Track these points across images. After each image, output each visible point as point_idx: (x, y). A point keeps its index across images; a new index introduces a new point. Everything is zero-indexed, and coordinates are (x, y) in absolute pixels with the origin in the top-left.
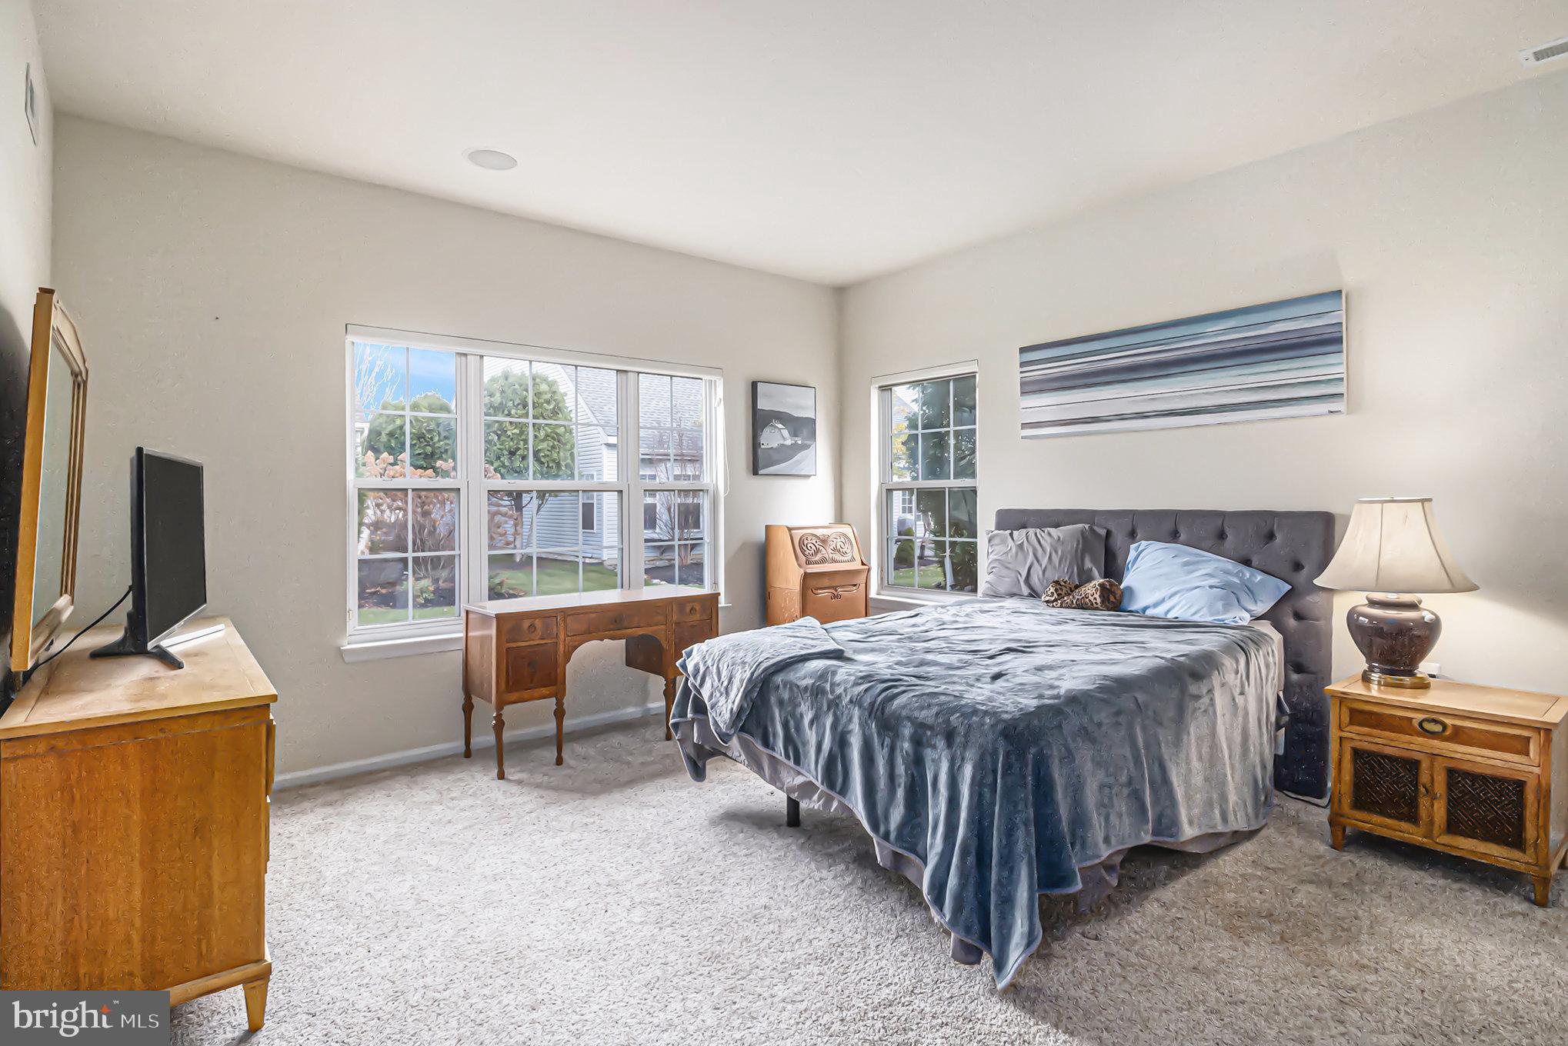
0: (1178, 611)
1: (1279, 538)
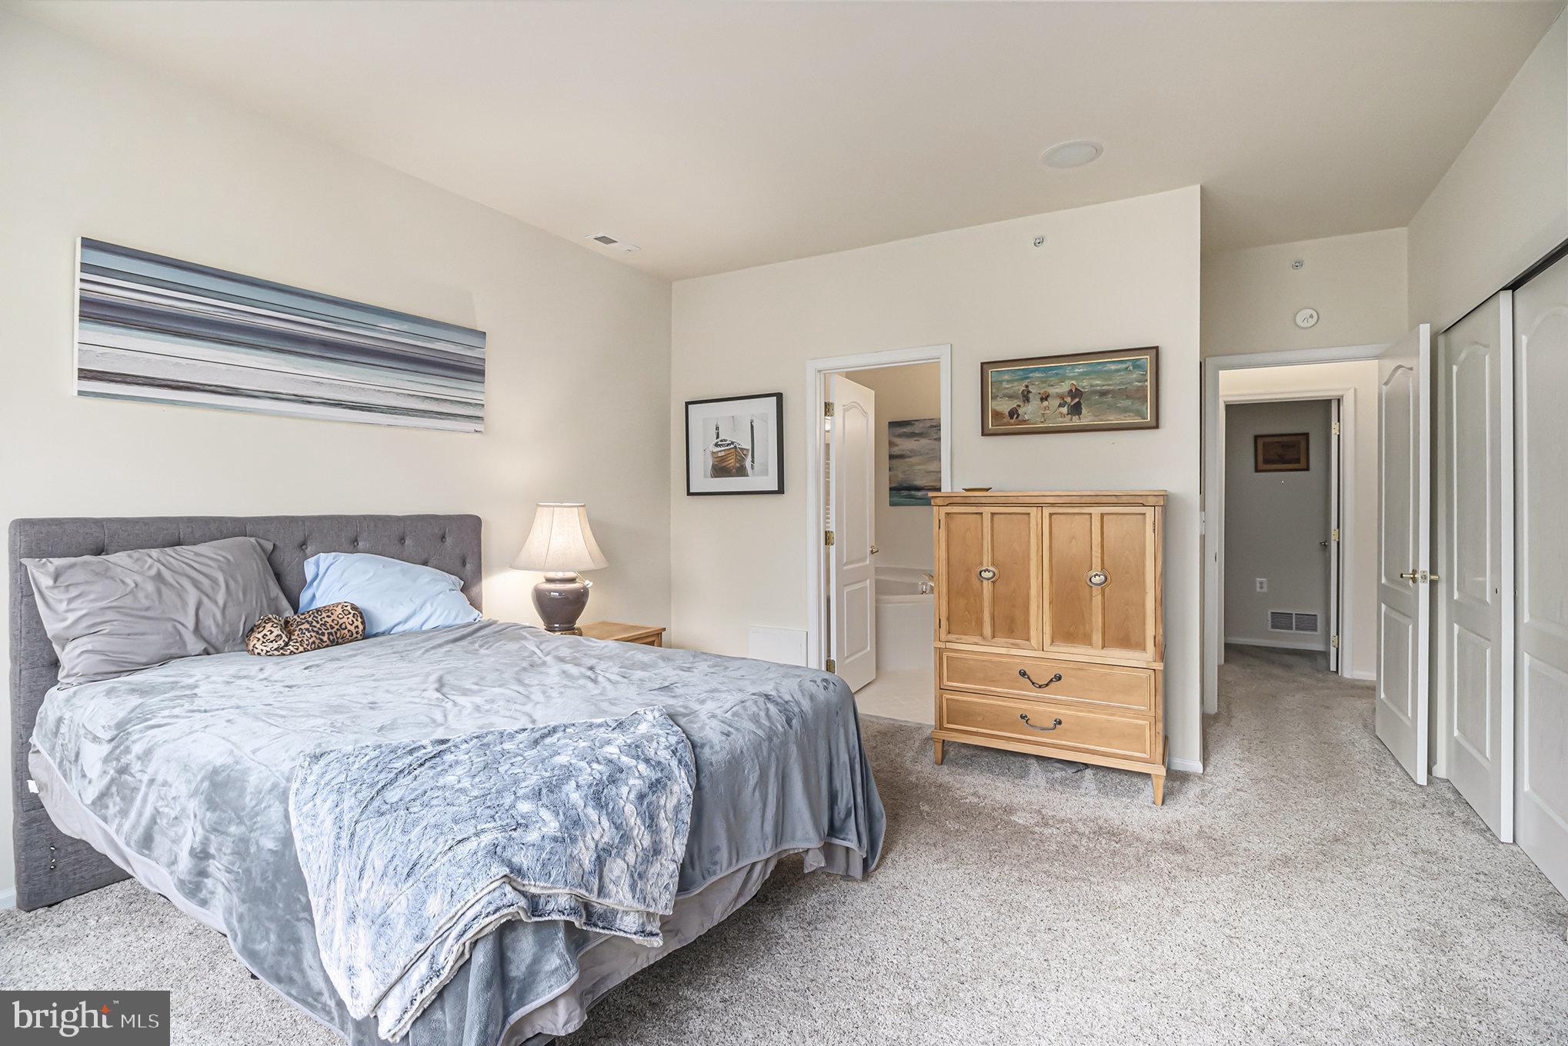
0: (437, 619)
1: (449, 540)
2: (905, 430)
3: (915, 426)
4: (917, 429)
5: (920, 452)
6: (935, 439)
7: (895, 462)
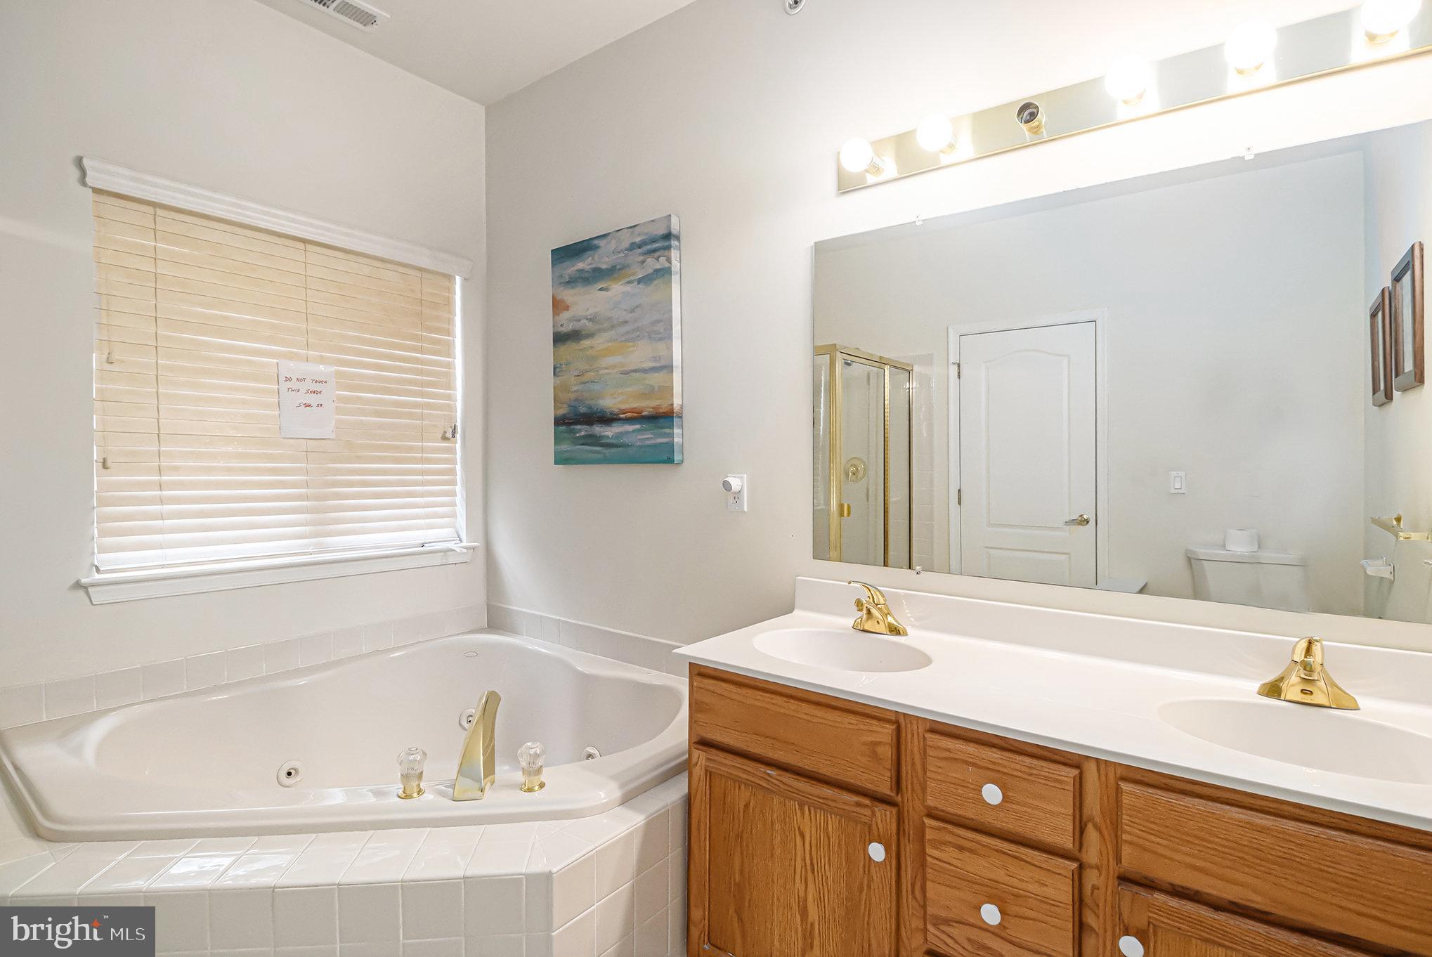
2: (581, 265)
3: (600, 251)
4: (602, 259)
5: (609, 319)
6: (640, 281)
7: (569, 348)
